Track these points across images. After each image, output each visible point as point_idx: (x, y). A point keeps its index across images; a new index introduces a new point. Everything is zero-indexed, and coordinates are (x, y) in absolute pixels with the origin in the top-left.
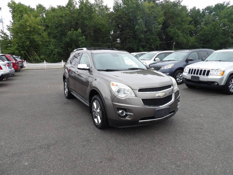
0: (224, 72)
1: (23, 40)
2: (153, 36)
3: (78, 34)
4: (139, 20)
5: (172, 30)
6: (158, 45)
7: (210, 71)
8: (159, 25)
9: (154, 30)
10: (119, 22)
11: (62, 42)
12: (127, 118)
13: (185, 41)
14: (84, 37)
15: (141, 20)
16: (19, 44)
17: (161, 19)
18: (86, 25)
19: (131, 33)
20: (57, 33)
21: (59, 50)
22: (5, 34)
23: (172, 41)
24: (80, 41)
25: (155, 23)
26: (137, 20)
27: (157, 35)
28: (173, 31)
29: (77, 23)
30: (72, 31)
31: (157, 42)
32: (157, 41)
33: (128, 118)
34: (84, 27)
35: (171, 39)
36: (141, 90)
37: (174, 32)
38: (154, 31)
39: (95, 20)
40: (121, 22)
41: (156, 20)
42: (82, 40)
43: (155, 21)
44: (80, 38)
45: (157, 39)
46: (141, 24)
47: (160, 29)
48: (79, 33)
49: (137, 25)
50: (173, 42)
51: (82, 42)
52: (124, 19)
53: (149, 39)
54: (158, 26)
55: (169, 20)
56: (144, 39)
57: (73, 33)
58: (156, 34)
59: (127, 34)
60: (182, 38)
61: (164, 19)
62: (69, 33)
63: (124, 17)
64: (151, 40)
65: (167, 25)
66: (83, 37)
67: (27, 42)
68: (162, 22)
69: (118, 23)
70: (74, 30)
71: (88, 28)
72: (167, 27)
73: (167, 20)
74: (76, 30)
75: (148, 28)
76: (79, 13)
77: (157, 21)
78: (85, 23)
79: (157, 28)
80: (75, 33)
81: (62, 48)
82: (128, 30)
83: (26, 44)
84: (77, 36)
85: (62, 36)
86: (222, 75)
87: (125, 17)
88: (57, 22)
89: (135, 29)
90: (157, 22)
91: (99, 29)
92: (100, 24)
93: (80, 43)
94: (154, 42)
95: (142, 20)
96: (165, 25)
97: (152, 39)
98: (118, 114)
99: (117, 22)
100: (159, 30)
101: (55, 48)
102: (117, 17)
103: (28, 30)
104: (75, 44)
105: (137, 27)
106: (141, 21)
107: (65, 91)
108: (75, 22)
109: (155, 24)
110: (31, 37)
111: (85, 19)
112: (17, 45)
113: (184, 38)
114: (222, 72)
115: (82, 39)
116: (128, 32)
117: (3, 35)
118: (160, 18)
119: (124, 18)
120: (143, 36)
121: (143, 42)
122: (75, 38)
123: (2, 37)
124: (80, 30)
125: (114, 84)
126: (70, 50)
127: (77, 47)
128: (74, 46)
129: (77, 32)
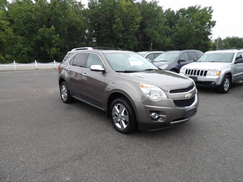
0: (220, 72)
2: (131, 36)
3: (52, 31)
4: (117, 19)
5: (149, 30)
6: (136, 45)
7: (207, 71)
8: (137, 25)
9: (132, 29)
10: (96, 21)
11: (32, 40)
12: (159, 121)
13: (162, 42)
14: (59, 35)
15: (119, 19)
17: (139, 19)
18: (60, 22)
19: (108, 32)
20: (25, 29)
21: (29, 49)
23: (149, 42)
24: (54, 39)
25: (132, 23)
26: (114, 19)
27: (135, 35)
28: (150, 32)
29: (49, 20)
30: (45, 27)
31: (135, 42)
32: (135, 41)
33: (161, 120)
34: (57, 23)
35: (149, 39)
36: (172, 92)
37: (151, 32)
38: (132, 31)
39: (70, 17)
40: (98, 20)
41: (133, 20)
42: (56, 38)
43: (133, 21)
44: (54, 36)
45: (135, 39)
46: (119, 23)
47: (138, 29)
48: (53, 30)
49: (114, 25)
50: (151, 42)
51: (56, 41)
52: (101, 17)
53: (127, 39)
54: (136, 26)
55: (146, 20)
56: (121, 39)
57: (45, 30)
58: (134, 34)
59: (104, 33)
60: (159, 39)
61: (141, 19)
62: (41, 30)
63: (101, 16)
64: (129, 40)
65: (145, 26)
66: (57, 35)
68: (140, 22)
69: (94, 21)
71: (62, 26)
72: (145, 27)
73: (145, 20)
74: (49, 27)
75: (126, 28)
76: (52, 8)
77: (135, 21)
78: (59, 20)
79: (135, 28)
80: (48, 30)
81: (32, 46)
82: (105, 29)
84: (50, 33)
85: (32, 34)
86: (219, 75)
87: (102, 15)
88: (25, 17)
89: (113, 28)
90: (134, 22)
91: (74, 27)
92: (76, 22)
93: (54, 41)
94: (132, 42)
95: (120, 19)
96: (143, 25)
97: (130, 39)
98: (151, 117)
99: (94, 20)
100: (137, 30)
101: (24, 47)
102: (92, 15)
104: (47, 42)
105: (114, 26)
106: (119, 20)
107: (63, 96)
108: (47, 18)
109: (133, 24)
111: (58, 16)
113: (161, 39)
114: (218, 72)
115: (56, 37)
116: (106, 31)
118: (138, 18)
119: (100, 17)
120: (121, 36)
121: (121, 41)
122: (48, 36)
124: (53, 27)
125: (143, 86)
126: (42, 49)
127: (51, 46)
128: (46, 45)
129: (50, 29)
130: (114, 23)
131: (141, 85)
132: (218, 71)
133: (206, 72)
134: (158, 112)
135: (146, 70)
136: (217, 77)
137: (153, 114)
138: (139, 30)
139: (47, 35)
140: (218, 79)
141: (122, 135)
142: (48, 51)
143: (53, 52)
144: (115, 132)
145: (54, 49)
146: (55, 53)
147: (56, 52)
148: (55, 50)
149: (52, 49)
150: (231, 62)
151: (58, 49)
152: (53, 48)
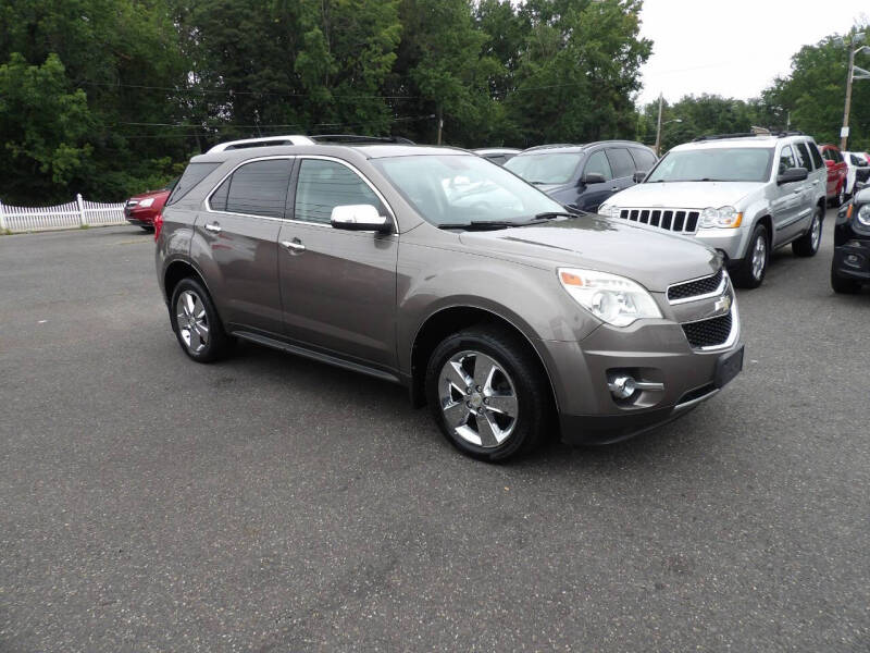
0: (741, 214)
2: (366, 96)
3: (51, 79)
4: (310, 29)
5: (431, 72)
6: (384, 129)
7: (697, 214)
8: (385, 52)
9: (367, 71)
10: (228, 36)
12: (639, 403)
13: (477, 115)
14: (84, 95)
15: (317, 30)
17: (391, 32)
18: (82, 40)
19: (279, 80)
23: (433, 116)
24: (63, 109)
25: (367, 46)
26: (299, 30)
27: (380, 93)
28: (436, 78)
29: (33, 29)
30: (19, 62)
31: (381, 116)
32: (379, 113)
33: (644, 401)
34: (69, 46)
35: (430, 106)
36: (675, 292)
37: (438, 81)
38: (369, 76)
39: (121, 22)
40: (236, 36)
41: (370, 34)
42: (75, 107)
43: (368, 39)
44: (64, 98)
45: (381, 108)
46: (317, 46)
47: (389, 71)
48: (55, 74)
49: (301, 53)
50: (437, 119)
51: (75, 116)
52: (245, 24)
53: (351, 108)
54: (384, 58)
55: (416, 36)
56: (330, 104)
57: (22, 74)
58: (375, 88)
59: (264, 85)
60: (467, 107)
61: (399, 31)
62: (4, 74)
63: (247, 17)
64: (358, 112)
65: (413, 56)
66: (77, 94)
68: (396, 44)
69: (221, 39)
70: (23, 59)
71: (91, 56)
72: (413, 63)
73: (412, 34)
74: (39, 60)
75: (345, 64)
77: (376, 38)
78: (77, 32)
79: (379, 65)
80: (34, 72)
82: (268, 71)
84: (45, 87)
86: (738, 225)
87: (252, 14)
89: (296, 65)
90: (375, 42)
91: (139, 60)
92: (146, 41)
93: (63, 118)
94: (370, 118)
95: (320, 32)
96: (407, 57)
97: (364, 107)
98: (612, 392)
99: (219, 35)
100: (386, 73)
102: (215, 14)
104: (36, 123)
105: (302, 58)
106: (318, 36)
107: (185, 334)
108: (25, 23)
109: (369, 49)
111: (73, 13)
113: (474, 104)
114: (737, 216)
115: (73, 101)
116: (270, 79)
118: (387, 27)
119: (244, 22)
120: (328, 96)
121: (330, 117)
122: (37, 95)
124: (54, 62)
125: (572, 277)
126: (15, 151)
127: (53, 138)
128: (31, 135)
129: (42, 71)
130: (301, 46)
131: (563, 274)
132: (735, 211)
133: (694, 216)
134: (634, 372)
135: (538, 217)
136: (731, 233)
137: (620, 382)
138: (393, 71)
139: (33, 94)
140: (736, 239)
141: (488, 468)
142: (42, 159)
143: (64, 162)
144: (456, 460)
145: (67, 150)
146: (72, 165)
147: (77, 162)
148: (72, 156)
149: (58, 151)
150: (767, 179)
151: (86, 149)
152: (62, 145)
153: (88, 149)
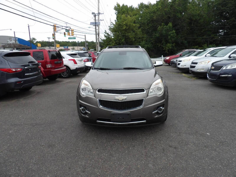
1: (120, 38)
11: (152, 38)
14: (174, 31)
16: (117, 42)
18: (178, 18)
20: (148, 29)
21: (148, 46)
22: (108, 34)
24: (170, 35)
29: (169, 17)
39: (189, 12)
42: (172, 35)
44: (170, 33)
48: (170, 27)
51: (172, 37)
57: (163, 28)
62: (159, 28)
66: (173, 31)
67: (122, 39)
70: (164, 24)
71: (181, 21)
74: (167, 24)
78: (178, 16)
80: (165, 27)
81: (152, 43)
83: (122, 42)
84: (167, 30)
85: (153, 32)
88: (149, 19)
91: (196, 21)
92: (196, 15)
93: (169, 37)
101: (146, 44)
102: (220, 4)
103: (124, 28)
104: (165, 39)
108: (167, 16)
110: (126, 34)
111: (177, 12)
112: (115, 42)
115: (172, 33)
116: (234, 21)
117: (106, 35)
119: (229, 4)
123: (105, 36)
124: (170, 24)
126: (159, 45)
127: (167, 42)
128: (163, 42)
129: (167, 27)
139: (164, 32)
142: (164, 47)
143: (168, 48)
145: (169, 45)
146: (170, 48)
149: (167, 45)
153: (174, 44)
